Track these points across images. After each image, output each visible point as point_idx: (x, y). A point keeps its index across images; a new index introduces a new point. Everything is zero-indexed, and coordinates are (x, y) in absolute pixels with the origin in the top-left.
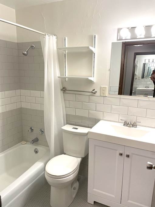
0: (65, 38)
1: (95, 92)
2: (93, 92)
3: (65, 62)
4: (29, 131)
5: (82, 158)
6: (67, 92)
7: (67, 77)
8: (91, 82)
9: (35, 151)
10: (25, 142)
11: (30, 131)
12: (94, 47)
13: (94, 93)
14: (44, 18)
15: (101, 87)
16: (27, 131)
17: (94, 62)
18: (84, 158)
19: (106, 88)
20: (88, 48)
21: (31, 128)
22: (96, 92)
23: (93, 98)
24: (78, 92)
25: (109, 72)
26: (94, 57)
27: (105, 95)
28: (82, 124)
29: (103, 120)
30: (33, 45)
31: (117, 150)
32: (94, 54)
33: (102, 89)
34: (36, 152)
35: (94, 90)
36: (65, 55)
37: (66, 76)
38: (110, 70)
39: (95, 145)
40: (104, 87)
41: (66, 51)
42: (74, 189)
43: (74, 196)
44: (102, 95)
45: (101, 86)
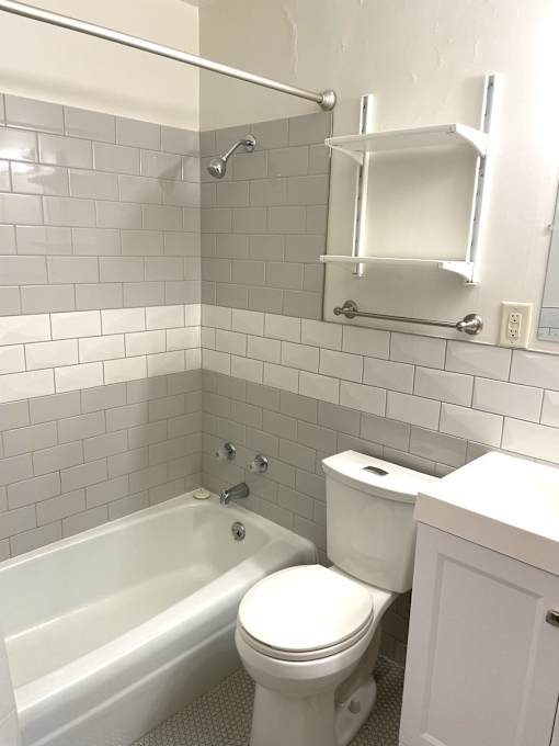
0: (366, 98)
1: (473, 326)
2: (464, 324)
3: (360, 198)
4: (218, 455)
5: (394, 593)
6: (358, 320)
7: (363, 261)
8: (459, 283)
9: (233, 530)
10: (207, 494)
11: (222, 454)
12: (486, 130)
13: (471, 332)
14: (295, 26)
15: (502, 306)
16: (214, 453)
17: (479, 193)
18: (401, 595)
19: (524, 310)
20: (451, 130)
21: (227, 446)
22: (479, 326)
23: (463, 352)
24: (401, 323)
25: (548, 237)
26: (482, 175)
27: (516, 344)
28: (411, 457)
29: (501, 450)
30: (250, 138)
31: (537, 596)
32: (483, 159)
33: (509, 317)
34: (239, 535)
35: (469, 318)
36: (362, 168)
37: (361, 255)
38: (549, 230)
39: (442, 557)
40: (516, 309)
41: (368, 154)
42: (353, 708)
43: (346, 736)
44: (505, 342)
45: (505, 303)
